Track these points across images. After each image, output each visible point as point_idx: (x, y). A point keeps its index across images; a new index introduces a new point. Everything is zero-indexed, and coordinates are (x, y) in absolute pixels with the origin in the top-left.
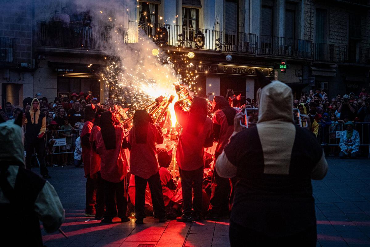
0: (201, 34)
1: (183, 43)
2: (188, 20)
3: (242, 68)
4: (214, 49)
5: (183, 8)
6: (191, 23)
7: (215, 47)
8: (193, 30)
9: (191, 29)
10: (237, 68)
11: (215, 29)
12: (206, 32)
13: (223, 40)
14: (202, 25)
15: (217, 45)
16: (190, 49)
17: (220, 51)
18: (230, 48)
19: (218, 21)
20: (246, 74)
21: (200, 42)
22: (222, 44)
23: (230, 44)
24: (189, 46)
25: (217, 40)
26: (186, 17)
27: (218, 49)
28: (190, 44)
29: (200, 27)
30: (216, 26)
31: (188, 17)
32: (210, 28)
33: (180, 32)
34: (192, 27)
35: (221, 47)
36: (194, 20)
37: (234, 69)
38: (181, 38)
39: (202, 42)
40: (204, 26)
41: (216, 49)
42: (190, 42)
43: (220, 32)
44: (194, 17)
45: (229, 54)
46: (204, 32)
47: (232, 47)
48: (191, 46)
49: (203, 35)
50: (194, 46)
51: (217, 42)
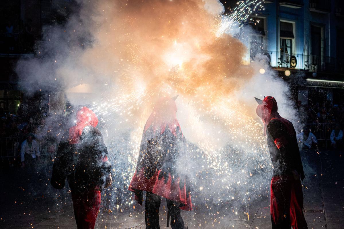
0: (294, 57)
1: (281, 64)
2: (284, 47)
3: (324, 82)
4: (303, 68)
5: (281, 39)
6: (286, 50)
7: (304, 67)
8: (288, 55)
9: (287, 54)
10: (320, 82)
11: (304, 54)
12: (298, 56)
13: (310, 62)
14: (295, 51)
15: (306, 65)
16: (287, 69)
17: (308, 70)
18: (315, 68)
19: (306, 48)
20: (326, 86)
21: (293, 63)
22: (309, 65)
23: (315, 65)
24: (286, 66)
25: (306, 62)
26: (283, 45)
27: (306, 68)
28: (286, 65)
29: (293, 52)
30: (305, 52)
31: (284, 45)
32: (300, 53)
33: (279, 57)
34: (287, 52)
35: (308, 67)
36: (288, 47)
37: (318, 82)
38: (280, 61)
39: (295, 64)
40: (296, 52)
41: (305, 68)
42: (287, 64)
43: (308, 56)
44: (289, 45)
45: (315, 72)
46: (296, 56)
47: (316, 67)
48: (287, 66)
49: (295, 58)
50: (289, 66)
51: (306, 64)
